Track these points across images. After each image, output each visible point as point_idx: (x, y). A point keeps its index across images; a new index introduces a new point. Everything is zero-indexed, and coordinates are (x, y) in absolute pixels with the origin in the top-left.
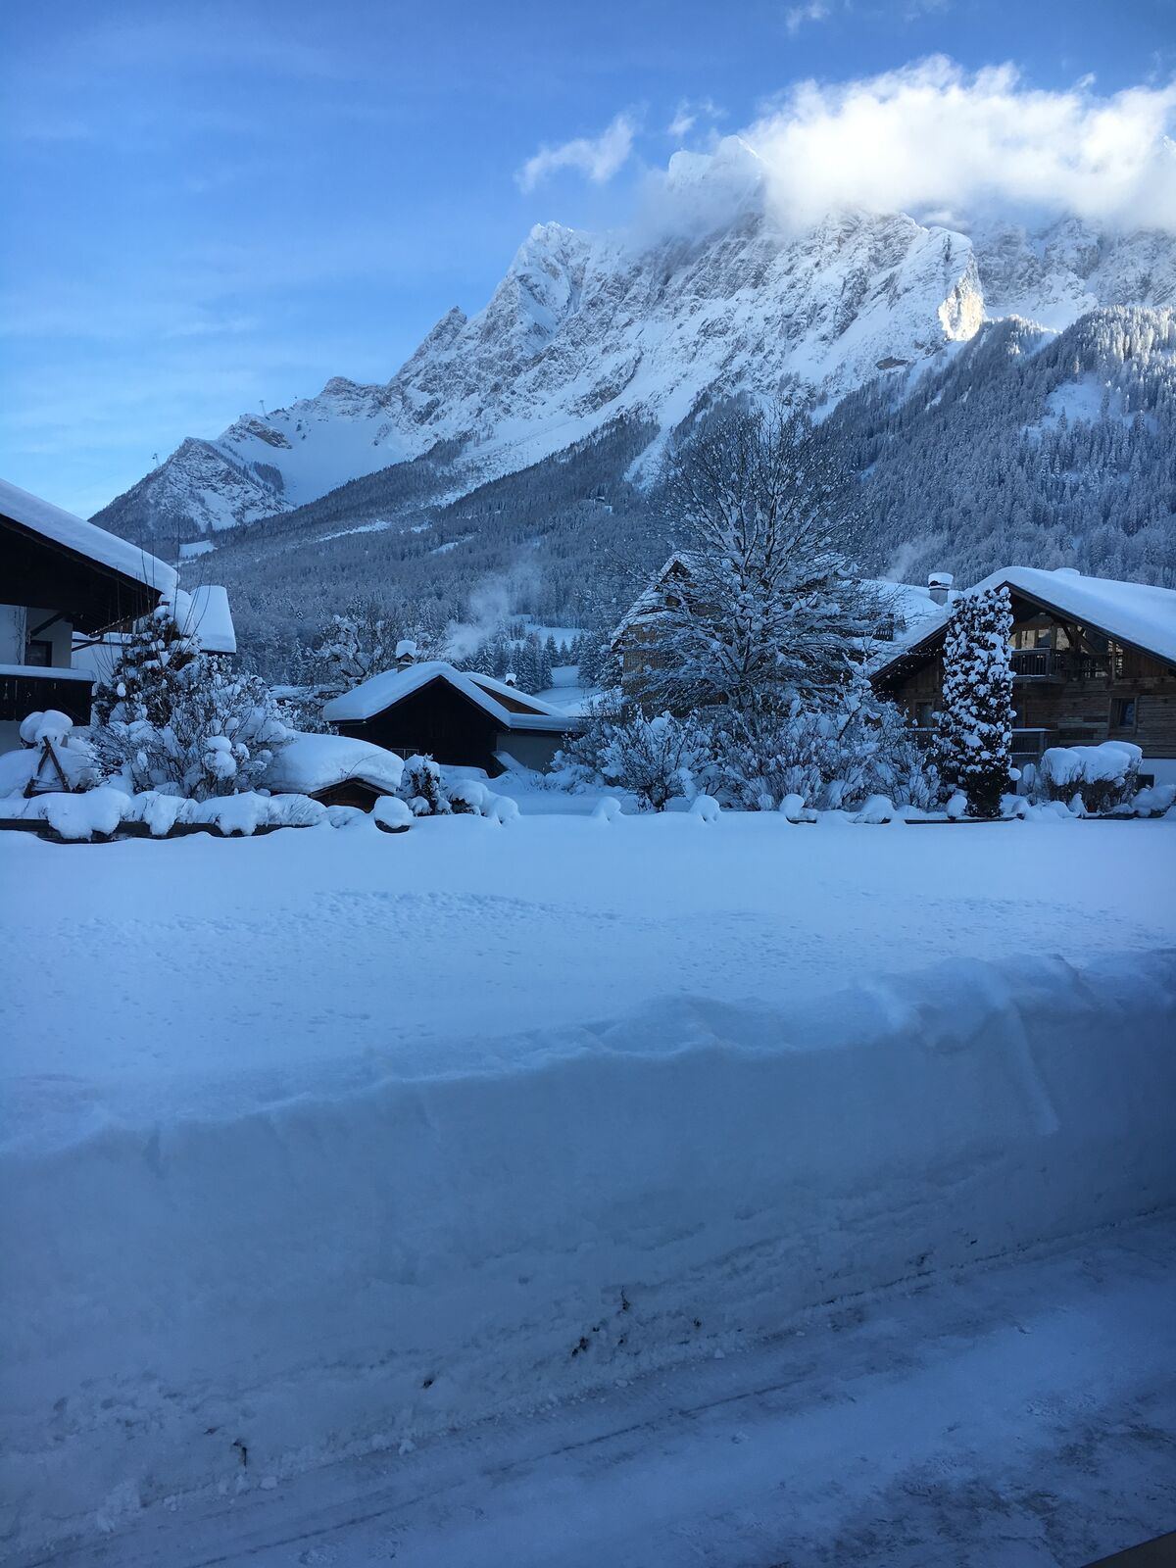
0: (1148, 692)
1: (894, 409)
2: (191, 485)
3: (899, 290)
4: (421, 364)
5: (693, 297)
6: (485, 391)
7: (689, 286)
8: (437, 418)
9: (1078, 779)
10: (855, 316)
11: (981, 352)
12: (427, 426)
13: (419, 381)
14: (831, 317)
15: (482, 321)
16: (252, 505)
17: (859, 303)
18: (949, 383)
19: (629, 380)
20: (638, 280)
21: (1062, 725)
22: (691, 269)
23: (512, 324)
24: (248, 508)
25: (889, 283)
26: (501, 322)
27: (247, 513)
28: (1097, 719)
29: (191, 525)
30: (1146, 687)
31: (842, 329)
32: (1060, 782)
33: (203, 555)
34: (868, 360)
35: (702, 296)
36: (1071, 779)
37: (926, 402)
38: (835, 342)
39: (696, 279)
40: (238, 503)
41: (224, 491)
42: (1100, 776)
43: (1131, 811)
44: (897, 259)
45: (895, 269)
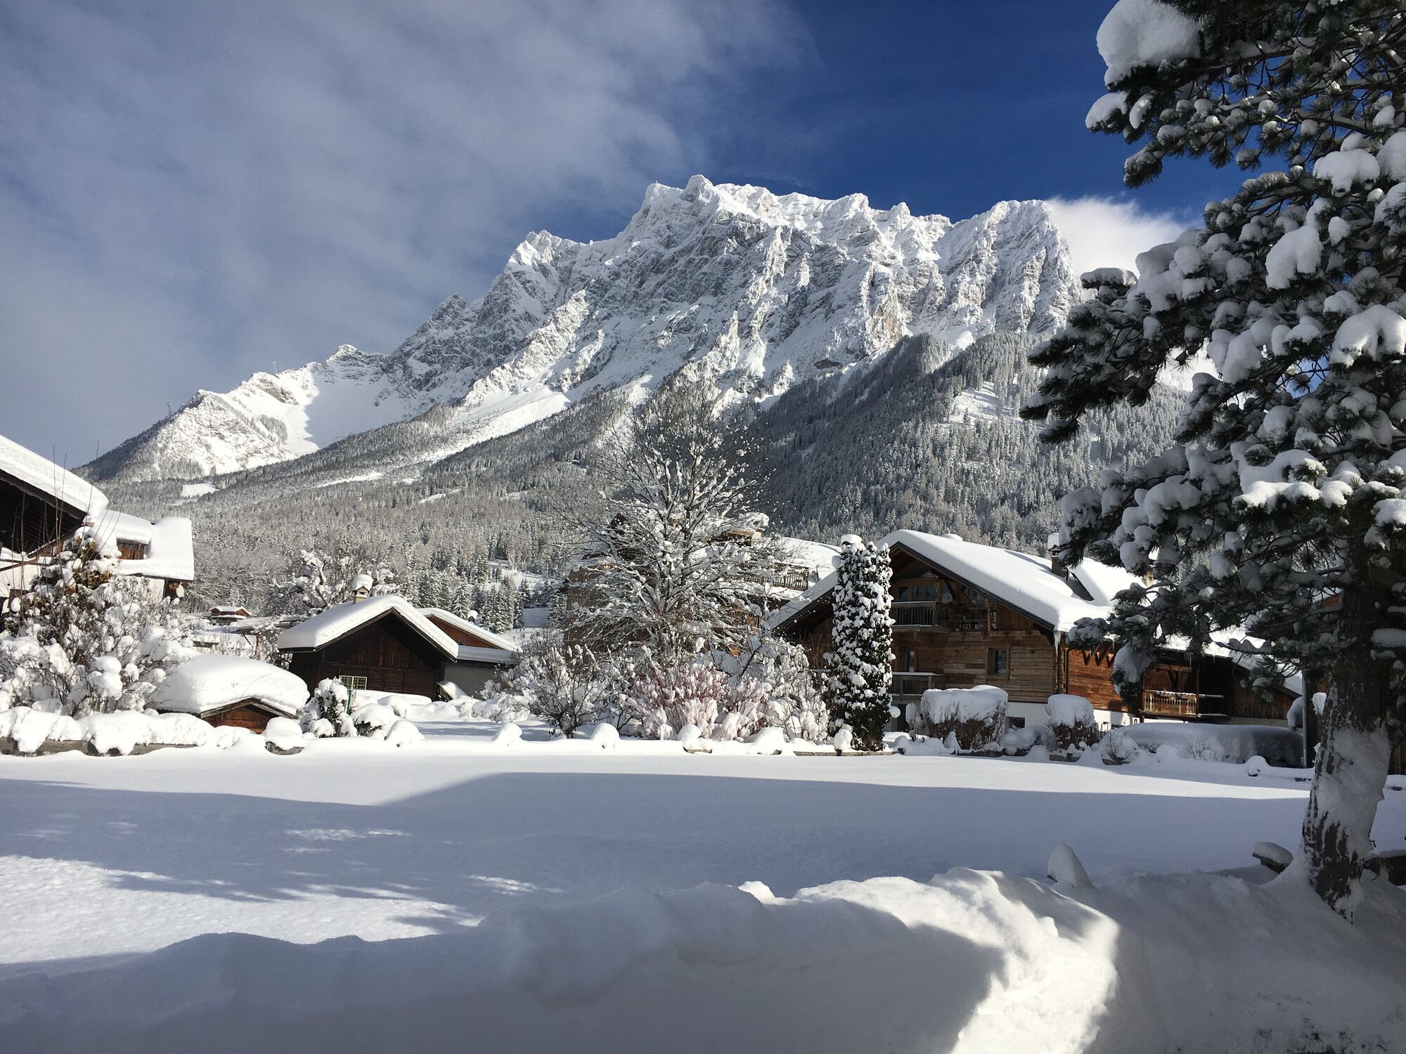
0: (1018, 643)
1: (829, 401)
2: (200, 432)
3: (834, 306)
4: (423, 340)
5: (662, 299)
6: (479, 365)
7: (660, 290)
8: (434, 385)
9: (952, 718)
10: (798, 324)
11: (900, 360)
12: (423, 393)
13: (418, 353)
14: (778, 323)
15: (479, 307)
16: (256, 452)
17: (801, 314)
18: (875, 383)
19: (606, 364)
20: (617, 282)
21: (947, 671)
22: (661, 277)
23: (506, 311)
24: (252, 455)
25: (825, 300)
26: (495, 310)
27: (251, 459)
28: (975, 666)
29: (195, 467)
30: (1016, 639)
31: (787, 333)
32: (936, 721)
33: (204, 496)
34: (808, 361)
35: (670, 299)
36: (947, 718)
37: (856, 397)
38: (781, 343)
39: (666, 285)
40: (243, 451)
41: (230, 439)
42: (972, 716)
43: (1000, 749)
44: (833, 281)
45: (831, 289)
